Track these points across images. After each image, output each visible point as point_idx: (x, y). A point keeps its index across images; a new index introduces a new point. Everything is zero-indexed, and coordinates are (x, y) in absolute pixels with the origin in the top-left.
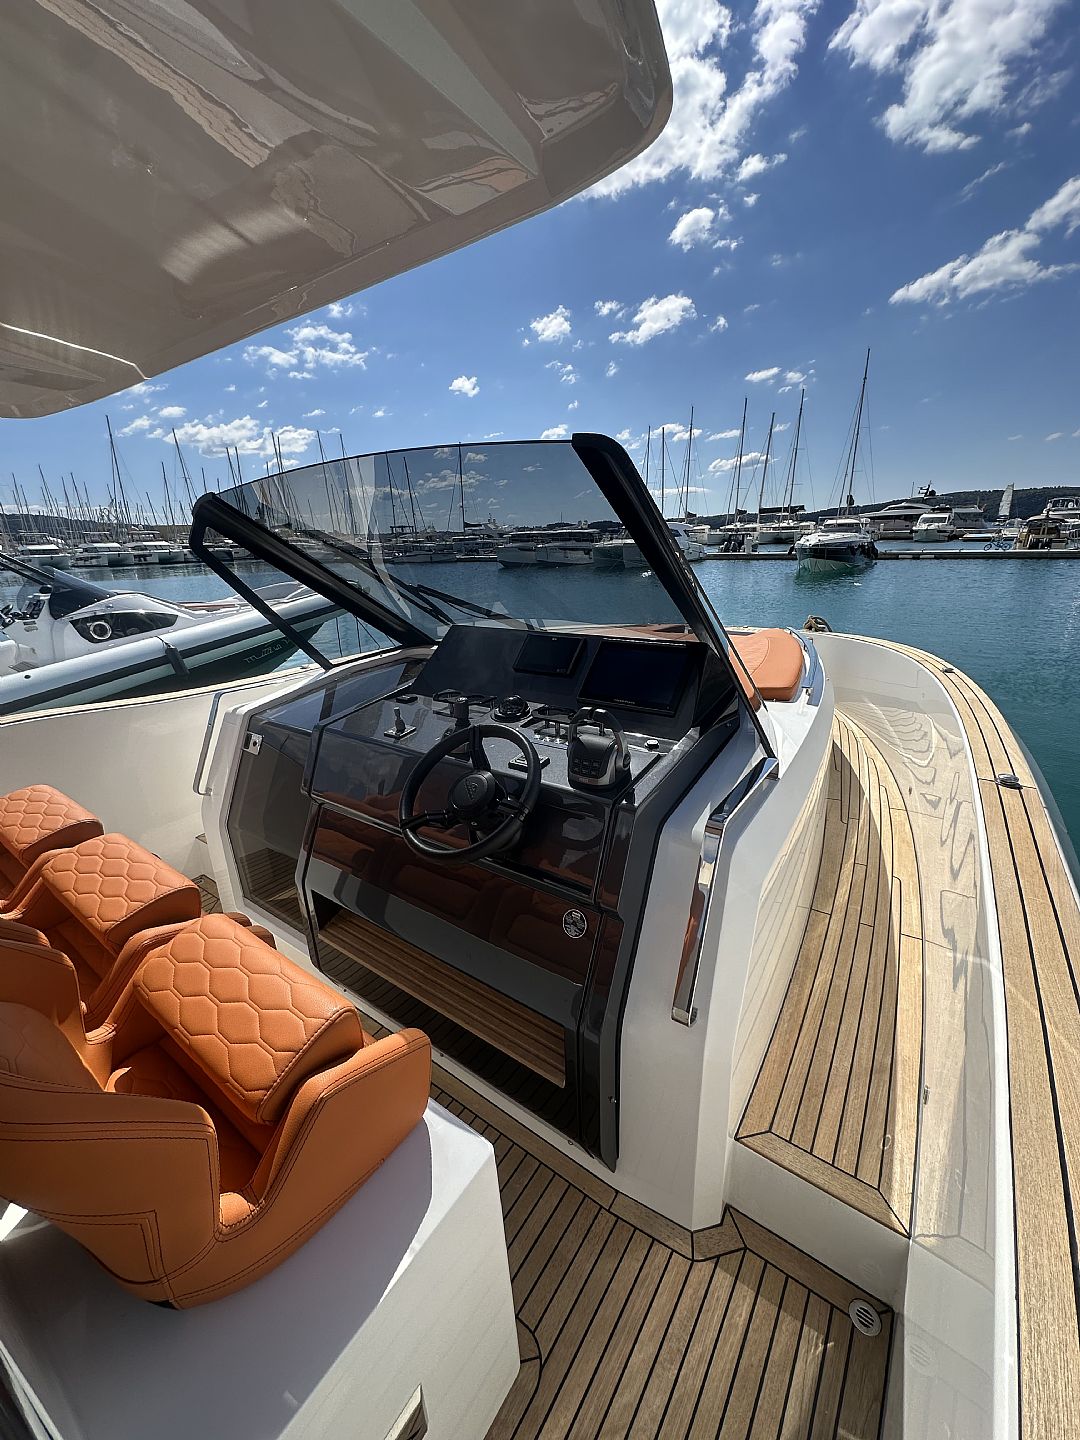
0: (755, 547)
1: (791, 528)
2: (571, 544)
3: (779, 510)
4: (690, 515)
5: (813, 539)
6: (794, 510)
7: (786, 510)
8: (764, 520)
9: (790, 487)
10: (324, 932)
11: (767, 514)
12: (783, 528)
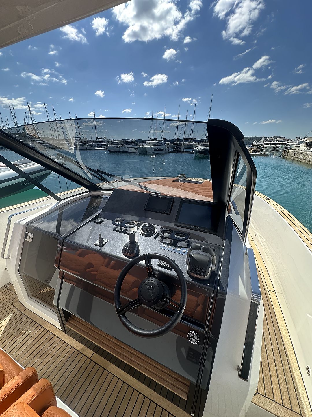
0: (183, 150)
1: (192, 144)
2: (130, 146)
3: (189, 139)
4: (164, 139)
5: (199, 148)
6: (193, 139)
7: (191, 139)
8: (185, 141)
9: (192, 132)
10: (68, 323)
11: (186, 140)
12: (190, 144)
